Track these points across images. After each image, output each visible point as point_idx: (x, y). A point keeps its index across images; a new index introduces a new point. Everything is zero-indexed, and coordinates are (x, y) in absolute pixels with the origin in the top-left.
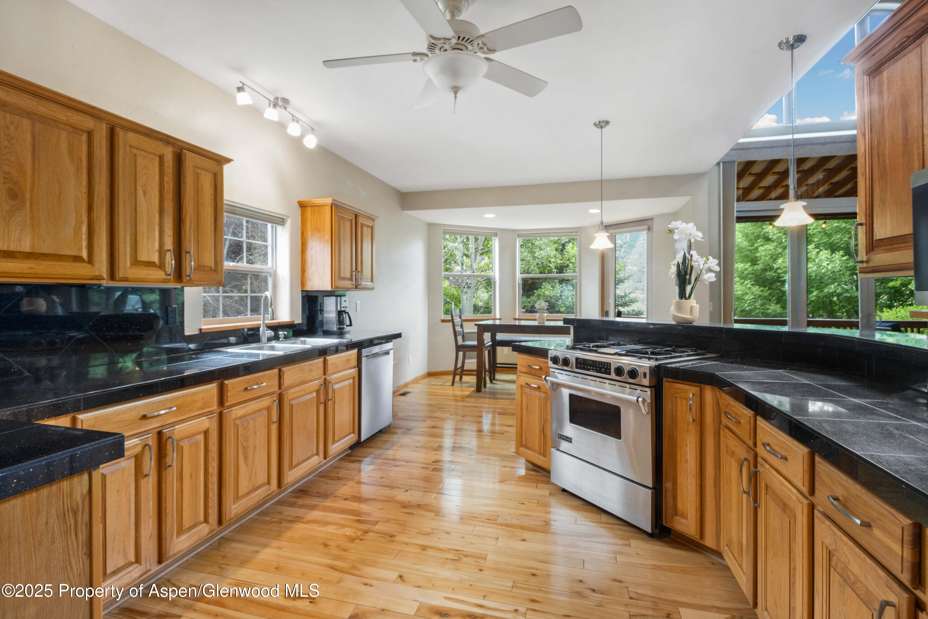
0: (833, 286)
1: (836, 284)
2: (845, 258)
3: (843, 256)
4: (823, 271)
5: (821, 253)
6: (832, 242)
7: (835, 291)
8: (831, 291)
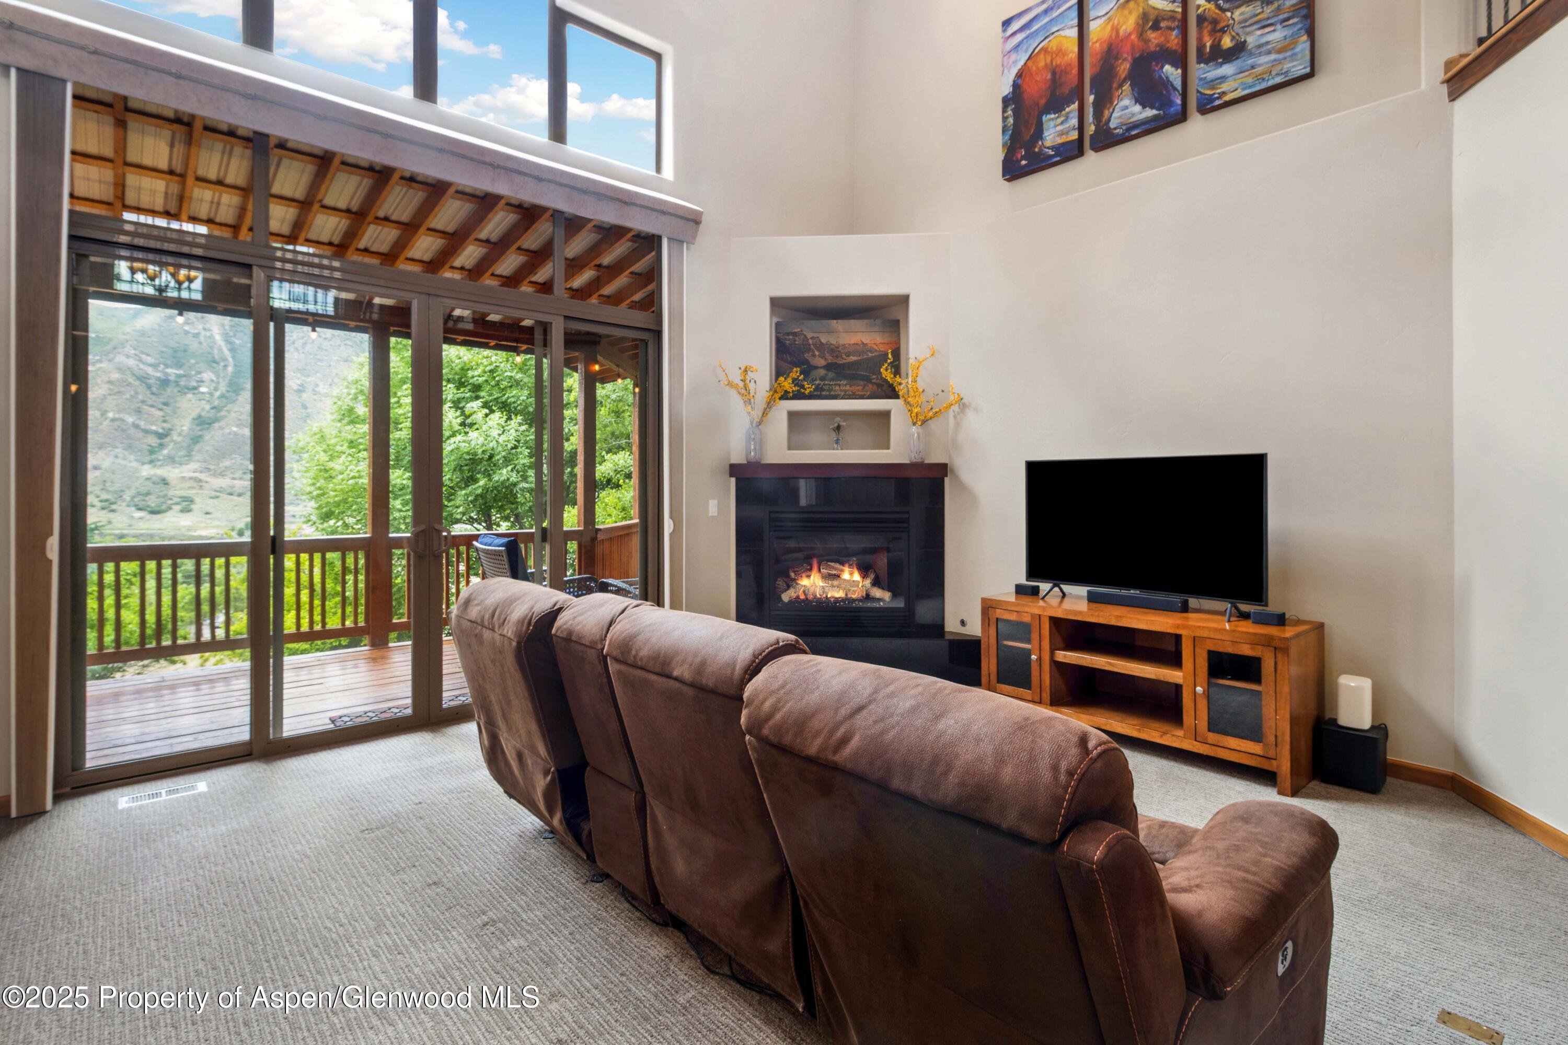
0: (504, 471)
1: (510, 468)
2: (524, 428)
3: (520, 424)
4: (491, 445)
5: (492, 416)
6: (506, 401)
7: (508, 479)
8: (502, 478)
